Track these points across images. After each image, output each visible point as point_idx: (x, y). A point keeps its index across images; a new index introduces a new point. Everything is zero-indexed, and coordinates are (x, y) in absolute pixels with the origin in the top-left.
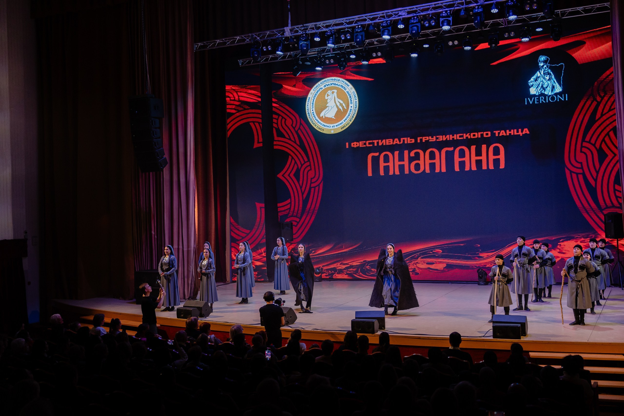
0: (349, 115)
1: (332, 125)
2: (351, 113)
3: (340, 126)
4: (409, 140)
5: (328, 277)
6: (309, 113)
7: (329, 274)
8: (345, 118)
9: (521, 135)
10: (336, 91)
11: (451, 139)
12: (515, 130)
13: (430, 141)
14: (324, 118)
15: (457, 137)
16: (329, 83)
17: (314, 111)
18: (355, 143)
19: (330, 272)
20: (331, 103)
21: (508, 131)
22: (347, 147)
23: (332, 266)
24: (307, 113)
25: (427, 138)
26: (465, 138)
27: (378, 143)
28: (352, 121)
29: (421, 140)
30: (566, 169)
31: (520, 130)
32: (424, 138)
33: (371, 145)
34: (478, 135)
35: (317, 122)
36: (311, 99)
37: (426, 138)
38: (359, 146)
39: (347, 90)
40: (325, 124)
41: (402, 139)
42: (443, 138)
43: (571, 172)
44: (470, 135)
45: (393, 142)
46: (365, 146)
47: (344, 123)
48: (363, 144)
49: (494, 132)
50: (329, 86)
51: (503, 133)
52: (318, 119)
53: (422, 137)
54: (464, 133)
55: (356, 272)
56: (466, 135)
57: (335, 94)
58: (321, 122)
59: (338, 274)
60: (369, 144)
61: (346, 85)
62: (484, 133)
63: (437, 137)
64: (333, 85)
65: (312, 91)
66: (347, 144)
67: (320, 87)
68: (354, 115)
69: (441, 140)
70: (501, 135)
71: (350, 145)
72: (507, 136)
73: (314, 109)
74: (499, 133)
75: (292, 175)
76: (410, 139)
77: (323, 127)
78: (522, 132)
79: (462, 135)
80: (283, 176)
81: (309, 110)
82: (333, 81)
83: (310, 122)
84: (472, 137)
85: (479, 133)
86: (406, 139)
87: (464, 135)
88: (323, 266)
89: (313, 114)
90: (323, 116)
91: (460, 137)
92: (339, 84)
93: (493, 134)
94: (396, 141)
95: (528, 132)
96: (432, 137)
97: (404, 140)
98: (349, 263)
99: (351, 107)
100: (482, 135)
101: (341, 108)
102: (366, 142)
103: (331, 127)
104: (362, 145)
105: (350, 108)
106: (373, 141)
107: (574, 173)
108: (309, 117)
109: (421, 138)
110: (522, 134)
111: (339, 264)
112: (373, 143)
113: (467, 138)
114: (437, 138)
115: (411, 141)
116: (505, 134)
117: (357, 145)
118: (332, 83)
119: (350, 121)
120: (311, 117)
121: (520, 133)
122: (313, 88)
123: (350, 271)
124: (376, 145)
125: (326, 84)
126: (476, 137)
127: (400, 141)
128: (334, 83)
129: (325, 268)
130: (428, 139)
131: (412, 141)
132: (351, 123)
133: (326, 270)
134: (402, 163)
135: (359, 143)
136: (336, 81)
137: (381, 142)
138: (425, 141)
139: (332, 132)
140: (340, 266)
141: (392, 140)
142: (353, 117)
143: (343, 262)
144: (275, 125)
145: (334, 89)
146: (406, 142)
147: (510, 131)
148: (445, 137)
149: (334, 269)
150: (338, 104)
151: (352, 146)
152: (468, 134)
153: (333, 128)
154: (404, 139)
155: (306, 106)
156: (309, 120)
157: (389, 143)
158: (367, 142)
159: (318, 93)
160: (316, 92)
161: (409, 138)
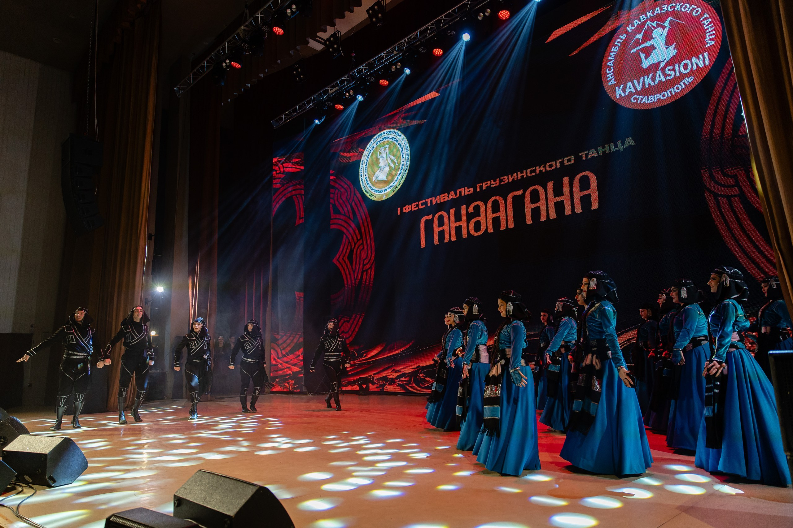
0: (401, 173)
1: (383, 189)
2: (403, 169)
3: (392, 188)
4: (466, 191)
5: (379, 390)
6: (362, 180)
7: (380, 385)
8: (396, 178)
9: (622, 150)
10: (387, 146)
11: (519, 178)
12: (612, 145)
13: (492, 186)
14: (376, 182)
15: (527, 173)
16: (381, 138)
17: (367, 176)
18: (407, 206)
19: (382, 383)
20: (383, 163)
21: (600, 148)
22: (399, 213)
23: (384, 374)
24: (360, 179)
25: (489, 182)
26: (538, 172)
27: (431, 201)
28: (404, 179)
29: (481, 187)
30: (706, 192)
31: (619, 143)
32: (484, 184)
33: (424, 206)
34: (556, 164)
35: (369, 188)
36: (364, 162)
37: (487, 184)
38: (411, 210)
39: (399, 142)
40: (377, 189)
41: (458, 191)
42: (508, 179)
43: (716, 196)
44: (545, 167)
45: (448, 196)
46: (417, 208)
47: (396, 183)
48: (415, 206)
49: (580, 154)
50: (381, 142)
51: (593, 153)
52: (371, 185)
53: (482, 182)
54: (537, 166)
55: (409, 382)
56: (539, 168)
57: (387, 150)
58: (374, 188)
59: (390, 384)
60: (422, 204)
61: (397, 136)
62: (565, 159)
63: (501, 178)
64: (385, 140)
65: (366, 153)
66: (399, 209)
67: (373, 146)
68: (406, 171)
69: (507, 181)
70: (589, 157)
71: (402, 210)
72: (599, 156)
73: (367, 174)
74: (587, 155)
75: (346, 258)
76: (468, 188)
77: (375, 193)
78: (623, 144)
79: (534, 168)
80: (338, 260)
81: (363, 176)
82: (385, 134)
83: (363, 189)
84: (548, 169)
85: (558, 162)
86: (462, 190)
87: (538, 167)
88: (374, 374)
89: (366, 180)
90: (375, 180)
91: (531, 172)
92: (390, 136)
93: (578, 158)
94: (452, 195)
95: (633, 143)
96: (495, 181)
97: (460, 192)
98: (401, 369)
99: (403, 161)
100: (562, 163)
101: (392, 165)
102: (418, 203)
103: (383, 191)
104: (414, 208)
105: (402, 163)
106: (426, 200)
107: (722, 196)
108: (363, 184)
109: (481, 184)
110: (624, 149)
111: (390, 371)
112: (426, 203)
113: (541, 171)
114: (501, 181)
115: (468, 191)
116: (595, 154)
117: (409, 208)
118: (383, 137)
119: (402, 179)
120: (364, 184)
121: (620, 148)
122: (366, 148)
123: (402, 381)
124: (429, 204)
125: (378, 140)
126: (554, 167)
127: (456, 194)
128: (386, 136)
129: (377, 377)
130: (489, 184)
131: (470, 191)
132: (403, 181)
133: (378, 379)
134: (458, 224)
135: (411, 205)
136: (388, 134)
137: (435, 199)
138: (486, 187)
139: (384, 198)
140: (391, 375)
141: (446, 194)
142: (405, 174)
143: (395, 369)
144: (332, 201)
145: (386, 144)
146: (463, 194)
147: (604, 147)
148: (512, 176)
149: (385, 378)
150: (390, 161)
151: (404, 211)
152: (543, 166)
153: (386, 192)
154: (460, 190)
155: (360, 172)
156: (362, 187)
157: (444, 199)
158: (420, 203)
159: (371, 153)
160: (369, 152)
161: (466, 188)
